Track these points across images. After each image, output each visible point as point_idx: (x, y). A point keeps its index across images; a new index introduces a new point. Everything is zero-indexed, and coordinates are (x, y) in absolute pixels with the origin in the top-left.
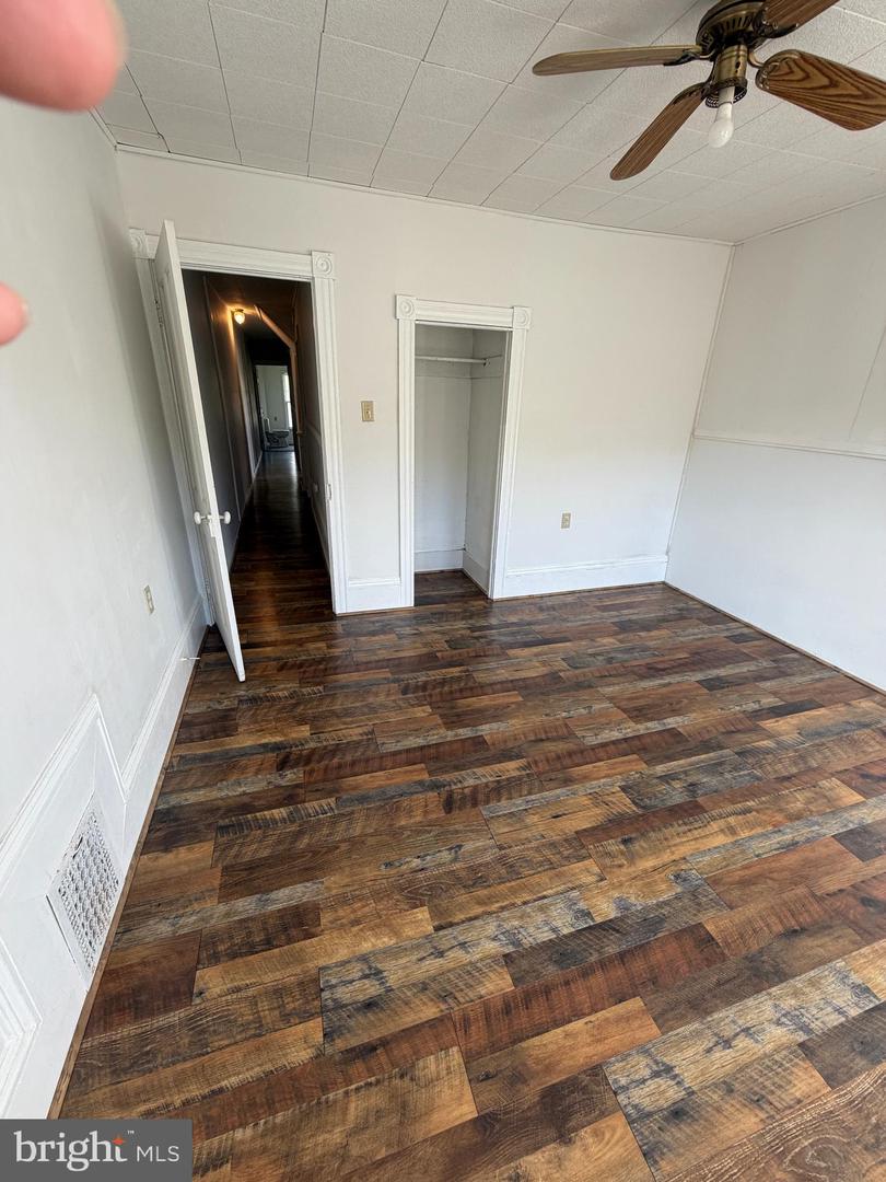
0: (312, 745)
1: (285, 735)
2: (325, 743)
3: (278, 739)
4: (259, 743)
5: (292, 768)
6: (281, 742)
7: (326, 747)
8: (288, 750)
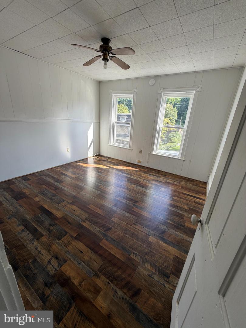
0: (152, 232)
1: (158, 242)
2: (148, 230)
3: (161, 242)
4: (167, 245)
5: (161, 229)
6: (160, 240)
7: (149, 229)
8: (160, 236)
